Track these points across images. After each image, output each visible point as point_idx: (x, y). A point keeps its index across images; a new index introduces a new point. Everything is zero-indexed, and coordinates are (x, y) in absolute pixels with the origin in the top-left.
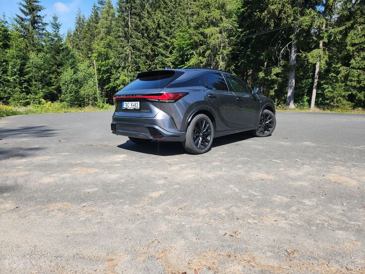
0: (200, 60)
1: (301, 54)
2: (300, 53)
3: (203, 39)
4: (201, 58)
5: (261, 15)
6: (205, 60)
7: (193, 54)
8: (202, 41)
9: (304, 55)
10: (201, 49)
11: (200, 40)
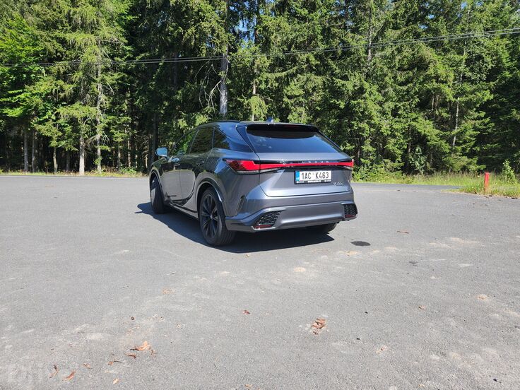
0: (61, 87)
1: (243, 100)
2: (242, 98)
3: (61, 49)
4: (61, 82)
5: (184, 33)
6: (69, 88)
7: (39, 72)
8: (61, 53)
9: (246, 102)
10: (60, 66)
11: (57, 51)
